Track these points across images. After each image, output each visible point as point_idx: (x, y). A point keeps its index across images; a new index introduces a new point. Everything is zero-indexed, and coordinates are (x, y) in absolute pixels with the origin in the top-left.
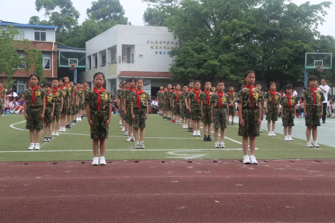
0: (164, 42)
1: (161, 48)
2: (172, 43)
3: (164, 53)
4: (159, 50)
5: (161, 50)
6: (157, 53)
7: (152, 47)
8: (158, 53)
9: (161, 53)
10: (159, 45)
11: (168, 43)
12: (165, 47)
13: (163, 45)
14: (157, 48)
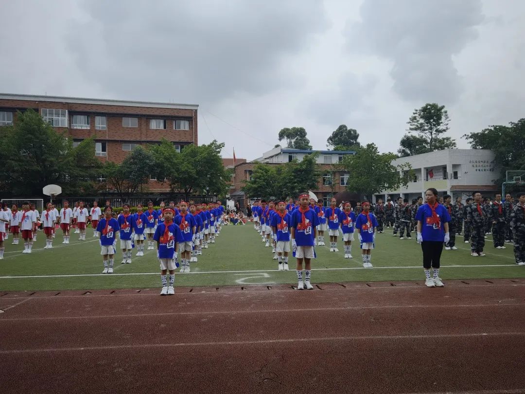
0: (482, 162)
1: (479, 166)
2: (487, 162)
3: (485, 170)
4: (478, 168)
5: (479, 168)
6: (476, 170)
7: (473, 166)
8: (478, 170)
9: (479, 170)
10: (478, 164)
11: (485, 162)
12: (482, 166)
13: (481, 164)
14: (476, 166)
